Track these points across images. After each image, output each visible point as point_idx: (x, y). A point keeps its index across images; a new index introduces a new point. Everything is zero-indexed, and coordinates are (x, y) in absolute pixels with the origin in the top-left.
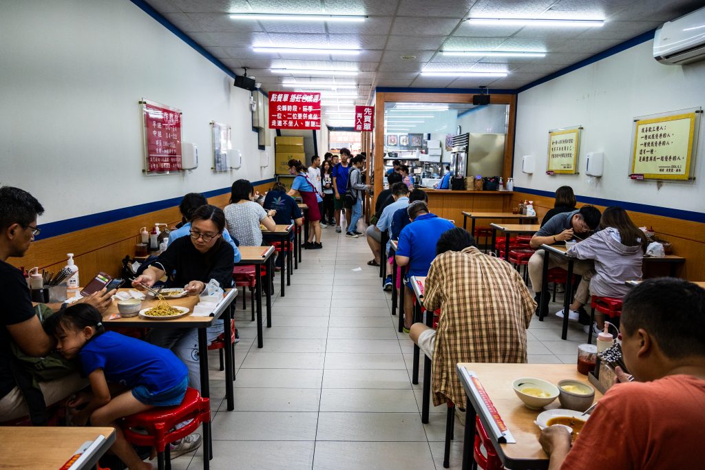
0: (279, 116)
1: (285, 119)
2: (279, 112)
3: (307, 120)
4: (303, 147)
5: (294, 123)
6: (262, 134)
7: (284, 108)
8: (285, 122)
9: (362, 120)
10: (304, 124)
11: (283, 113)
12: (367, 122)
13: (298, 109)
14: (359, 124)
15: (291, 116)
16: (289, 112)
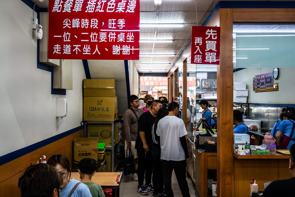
0: (66, 36)
1: (77, 42)
2: (67, 30)
3: (116, 43)
4: (114, 91)
5: (93, 50)
6: (56, 74)
7: (76, 23)
8: (77, 47)
9: (203, 47)
10: (111, 50)
11: (73, 31)
12: (211, 51)
13: (100, 25)
14: (198, 53)
15: (88, 37)
16: (84, 30)
